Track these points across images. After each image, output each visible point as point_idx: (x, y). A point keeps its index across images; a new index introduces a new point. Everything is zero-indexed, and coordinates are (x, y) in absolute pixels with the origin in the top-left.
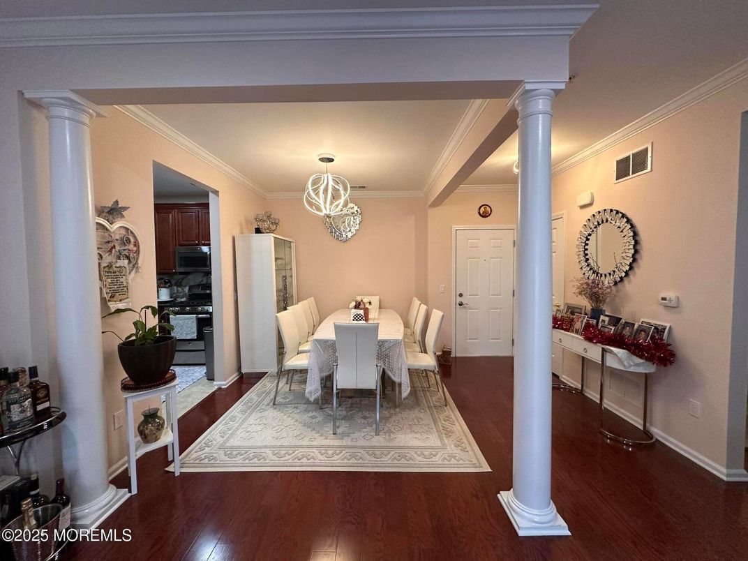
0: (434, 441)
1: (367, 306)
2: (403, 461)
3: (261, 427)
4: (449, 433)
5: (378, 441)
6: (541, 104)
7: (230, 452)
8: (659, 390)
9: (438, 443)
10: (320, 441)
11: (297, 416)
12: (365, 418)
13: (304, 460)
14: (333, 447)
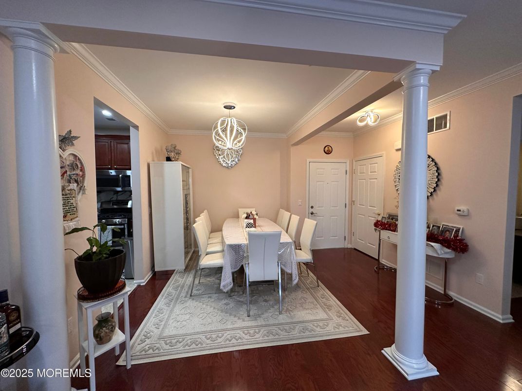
0: (321, 315)
1: (256, 217)
2: (307, 333)
3: (188, 316)
4: (329, 307)
5: (283, 318)
6: (423, 80)
7: (170, 340)
9: (325, 316)
10: (239, 324)
11: (213, 305)
12: (266, 301)
13: (234, 341)
14: (251, 327)
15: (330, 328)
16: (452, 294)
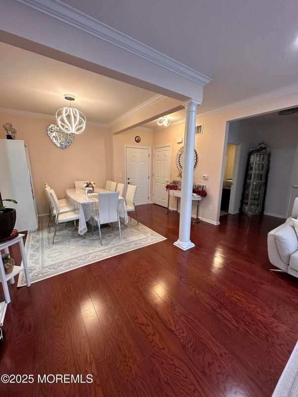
0: (143, 236)
1: (93, 185)
2: (138, 245)
3: (58, 254)
4: (147, 233)
5: (123, 242)
6: (194, 108)
7: (52, 267)
8: (201, 205)
9: (146, 237)
10: (97, 249)
11: (74, 244)
12: (109, 236)
13: (97, 257)
14: (106, 249)
15: (149, 240)
16: (199, 217)
